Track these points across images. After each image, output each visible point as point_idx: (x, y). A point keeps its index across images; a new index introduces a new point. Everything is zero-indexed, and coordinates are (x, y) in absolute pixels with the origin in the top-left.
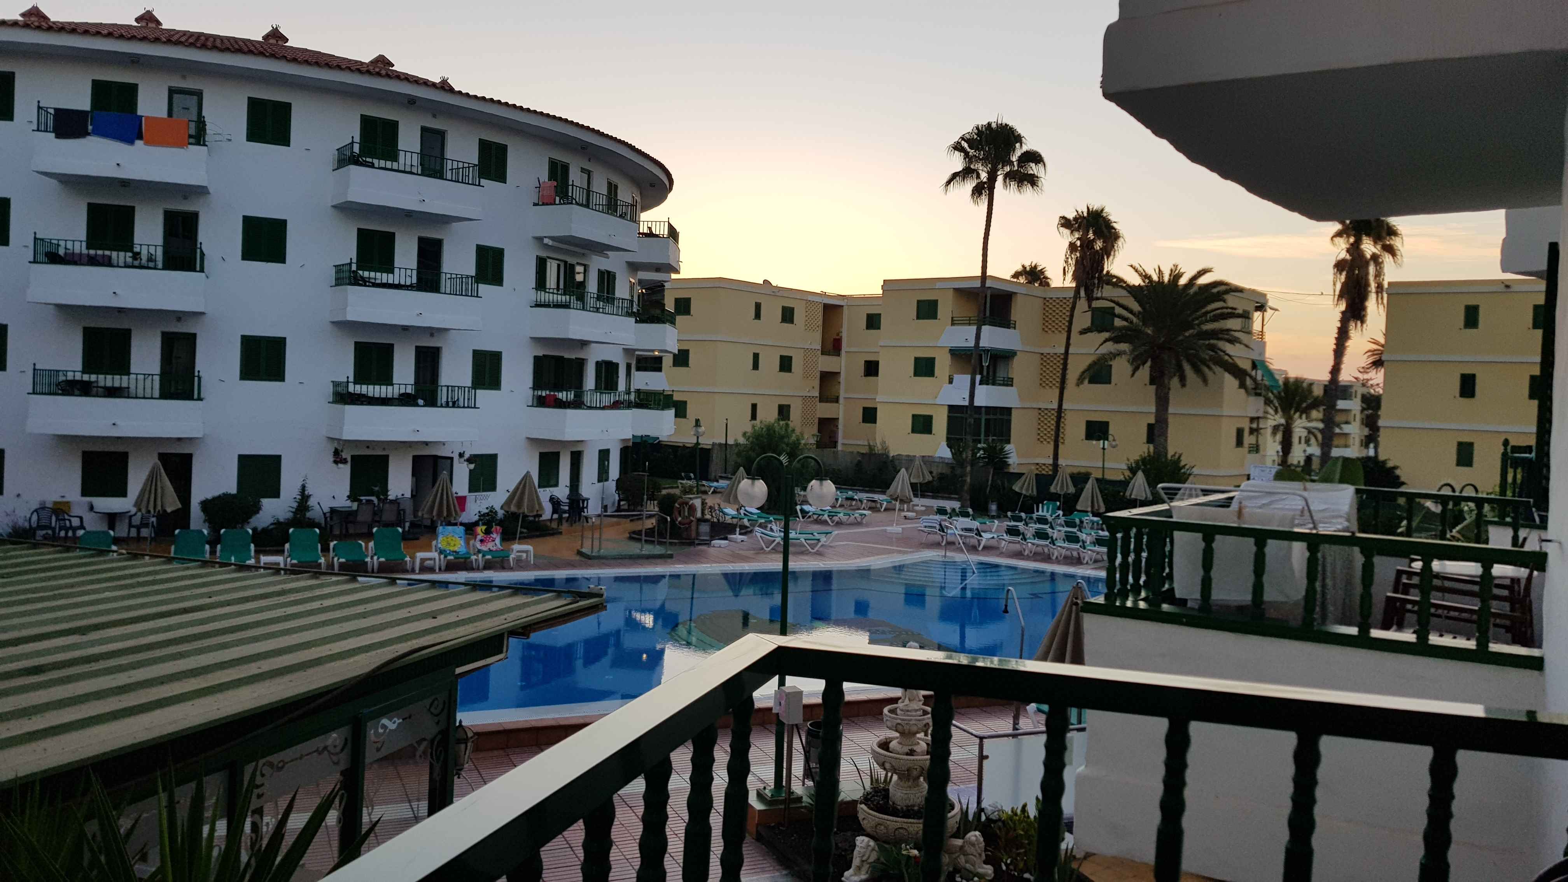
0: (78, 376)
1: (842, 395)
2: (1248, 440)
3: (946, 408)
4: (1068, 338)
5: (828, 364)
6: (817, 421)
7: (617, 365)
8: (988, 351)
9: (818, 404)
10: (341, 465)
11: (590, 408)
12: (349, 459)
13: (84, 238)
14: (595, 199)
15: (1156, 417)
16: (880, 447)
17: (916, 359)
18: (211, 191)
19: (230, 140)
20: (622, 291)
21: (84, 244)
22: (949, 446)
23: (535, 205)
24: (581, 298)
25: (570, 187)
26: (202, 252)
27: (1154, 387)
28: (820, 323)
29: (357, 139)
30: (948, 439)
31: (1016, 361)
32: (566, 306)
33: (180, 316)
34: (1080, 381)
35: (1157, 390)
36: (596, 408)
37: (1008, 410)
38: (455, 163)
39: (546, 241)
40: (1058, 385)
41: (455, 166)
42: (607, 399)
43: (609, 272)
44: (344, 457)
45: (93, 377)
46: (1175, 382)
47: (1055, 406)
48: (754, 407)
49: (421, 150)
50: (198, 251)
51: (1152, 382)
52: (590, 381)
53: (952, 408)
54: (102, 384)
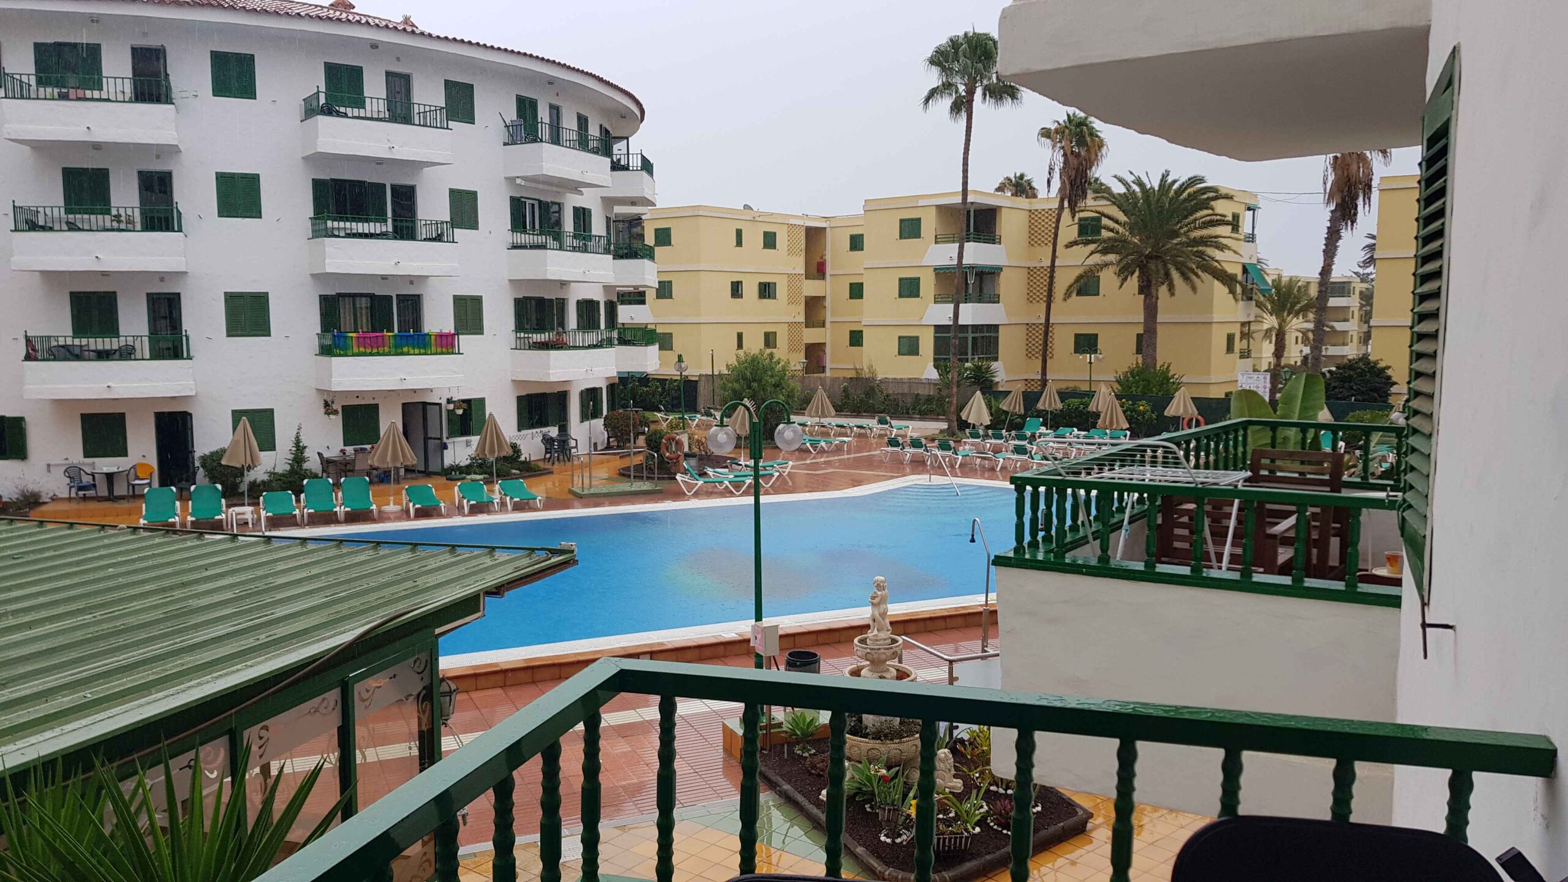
0: (69, 341)
1: (829, 319)
2: (1238, 345)
3: (932, 329)
4: (1054, 251)
5: (812, 288)
6: (803, 347)
7: (598, 303)
8: (973, 268)
9: (804, 329)
10: (332, 417)
11: (575, 348)
12: (340, 410)
13: (62, 204)
14: (565, 135)
15: (1145, 326)
16: (867, 371)
17: (901, 280)
18: (182, 149)
19: (196, 96)
20: (598, 227)
21: (63, 210)
22: (936, 367)
23: (505, 144)
24: (558, 237)
25: (540, 125)
26: (178, 210)
27: (1142, 296)
28: (803, 247)
29: (323, 88)
30: (935, 360)
31: (1004, 276)
32: (543, 247)
33: (162, 277)
34: (1067, 295)
35: (1145, 300)
36: (579, 348)
37: (995, 328)
38: (422, 107)
39: (518, 181)
40: (1045, 299)
41: (422, 110)
42: (591, 337)
43: (584, 209)
44: (335, 408)
45: (84, 341)
46: (1163, 290)
47: (1043, 321)
48: (740, 336)
49: (387, 96)
50: (175, 210)
51: (1141, 292)
52: (572, 321)
53: (938, 328)
54: (92, 347)
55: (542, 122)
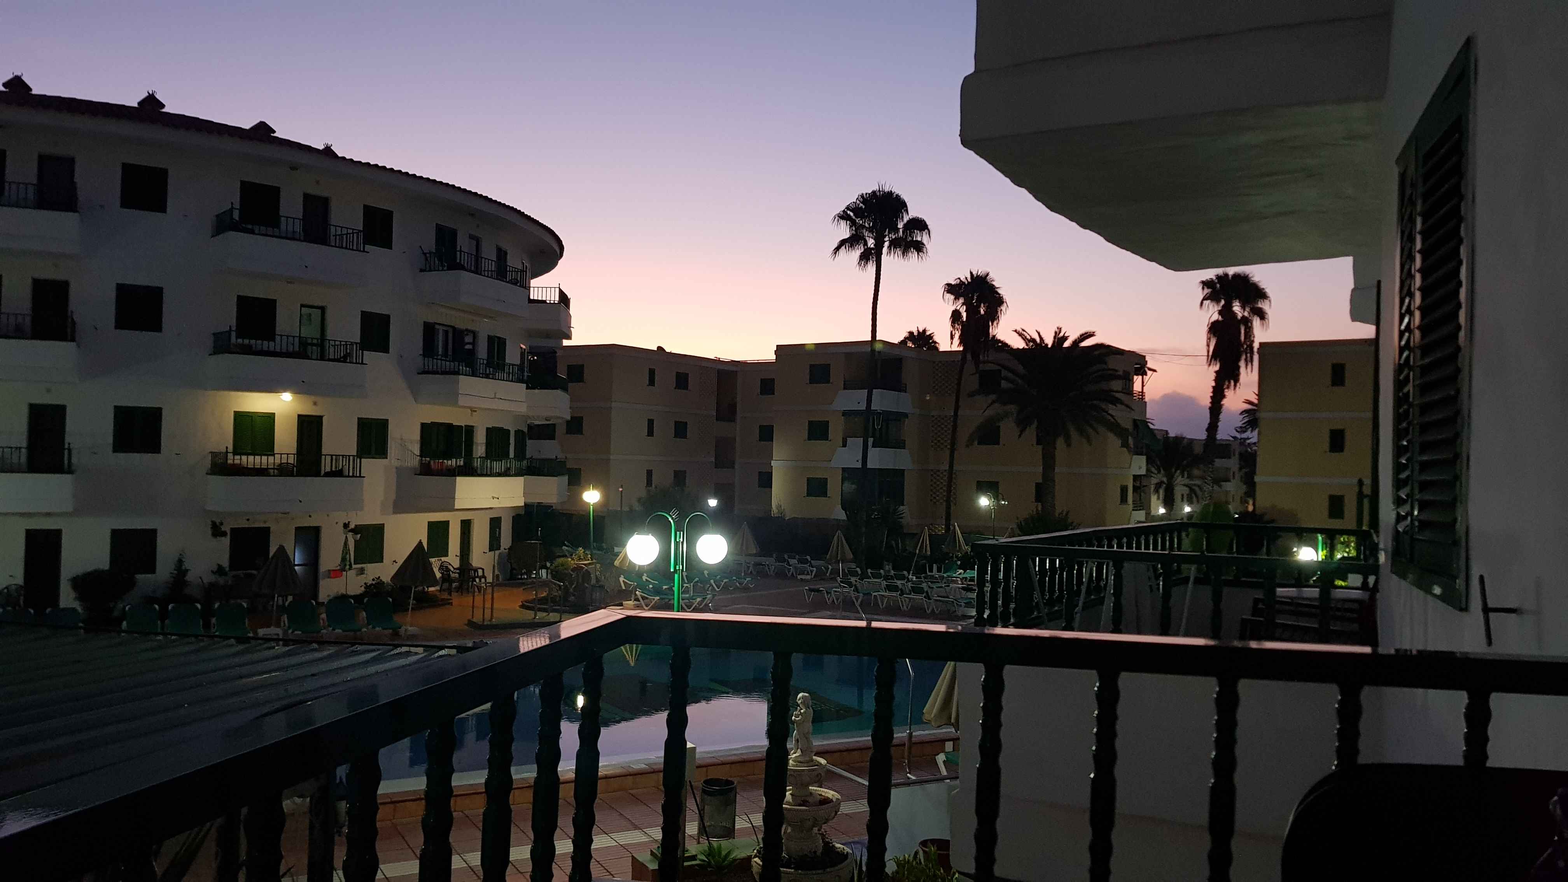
1: (738, 461)
2: (1131, 497)
3: (841, 470)
4: (957, 401)
5: (723, 430)
6: (713, 486)
7: (509, 432)
8: (880, 413)
9: (714, 470)
10: (220, 539)
11: (481, 475)
12: (228, 533)
14: (484, 265)
15: (1043, 476)
16: (775, 511)
17: (810, 423)
19: (104, 207)
20: (512, 357)
22: (844, 508)
23: (421, 270)
24: (471, 364)
25: (458, 253)
26: (73, 319)
28: (715, 389)
29: (237, 205)
30: (843, 501)
31: (906, 423)
32: (455, 372)
33: (49, 387)
34: (970, 442)
35: (1043, 450)
36: (487, 475)
37: (901, 472)
38: (339, 229)
40: (948, 446)
41: (339, 232)
42: (500, 465)
43: (499, 338)
44: (223, 530)
46: (1060, 442)
47: (946, 467)
48: (649, 473)
49: (304, 216)
50: (70, 319)
51: (1039, 442)
52: (480, 448)
53: (845, 471)
55: (461, 251)
